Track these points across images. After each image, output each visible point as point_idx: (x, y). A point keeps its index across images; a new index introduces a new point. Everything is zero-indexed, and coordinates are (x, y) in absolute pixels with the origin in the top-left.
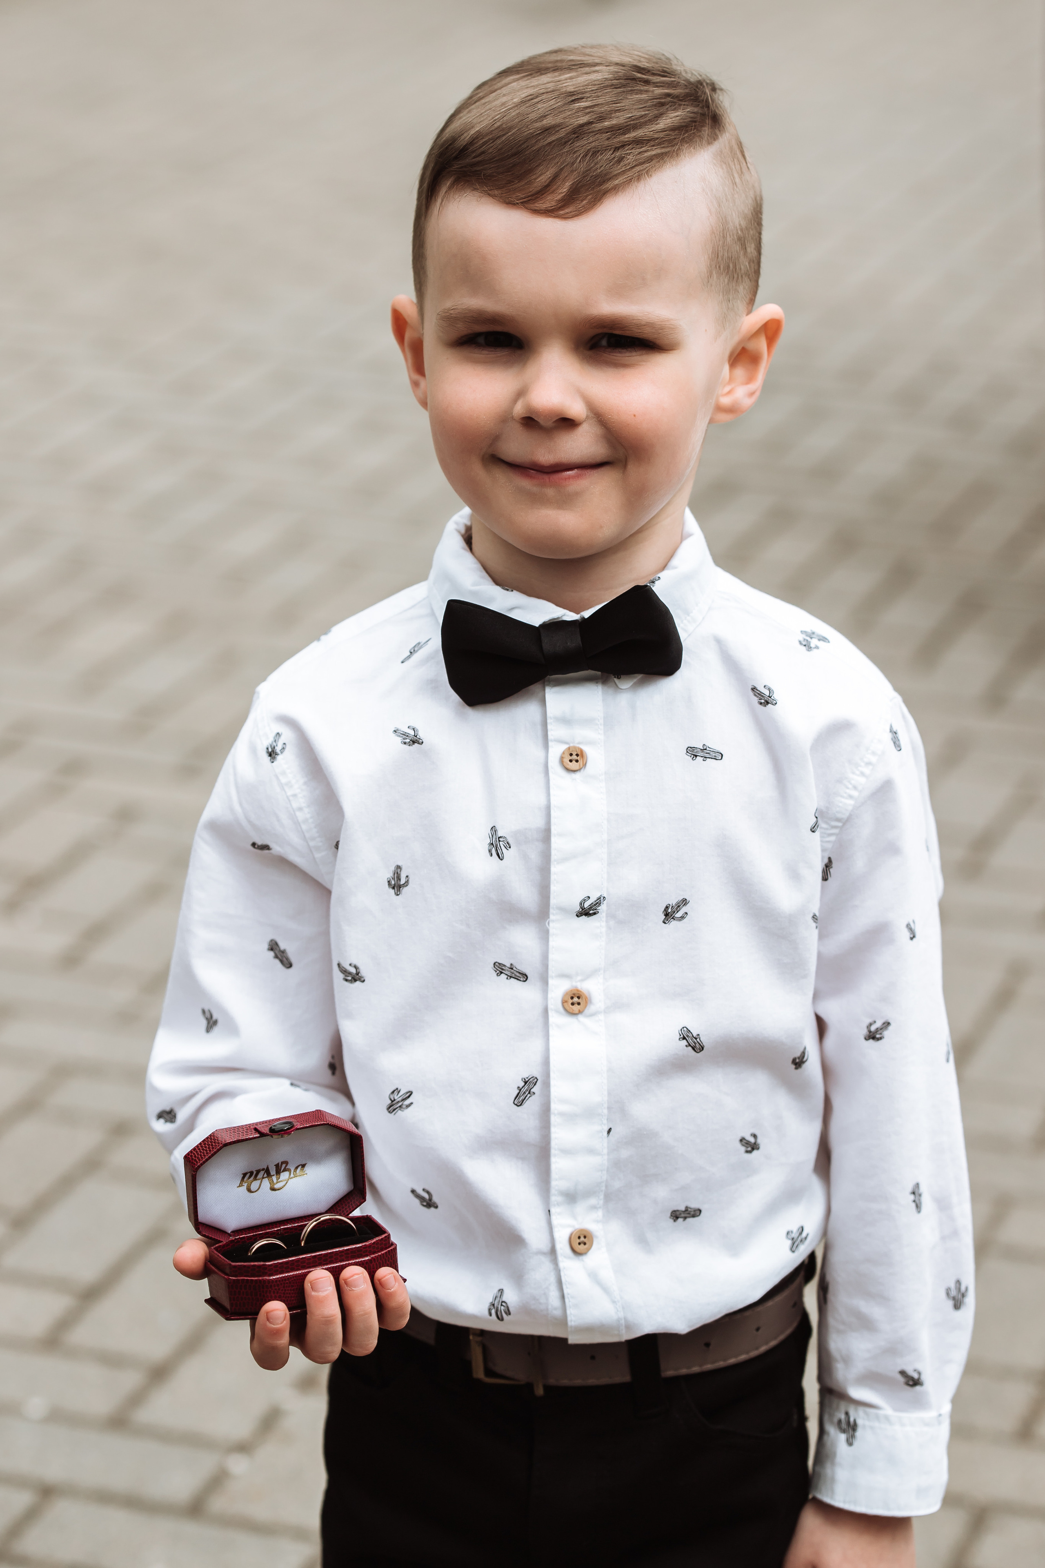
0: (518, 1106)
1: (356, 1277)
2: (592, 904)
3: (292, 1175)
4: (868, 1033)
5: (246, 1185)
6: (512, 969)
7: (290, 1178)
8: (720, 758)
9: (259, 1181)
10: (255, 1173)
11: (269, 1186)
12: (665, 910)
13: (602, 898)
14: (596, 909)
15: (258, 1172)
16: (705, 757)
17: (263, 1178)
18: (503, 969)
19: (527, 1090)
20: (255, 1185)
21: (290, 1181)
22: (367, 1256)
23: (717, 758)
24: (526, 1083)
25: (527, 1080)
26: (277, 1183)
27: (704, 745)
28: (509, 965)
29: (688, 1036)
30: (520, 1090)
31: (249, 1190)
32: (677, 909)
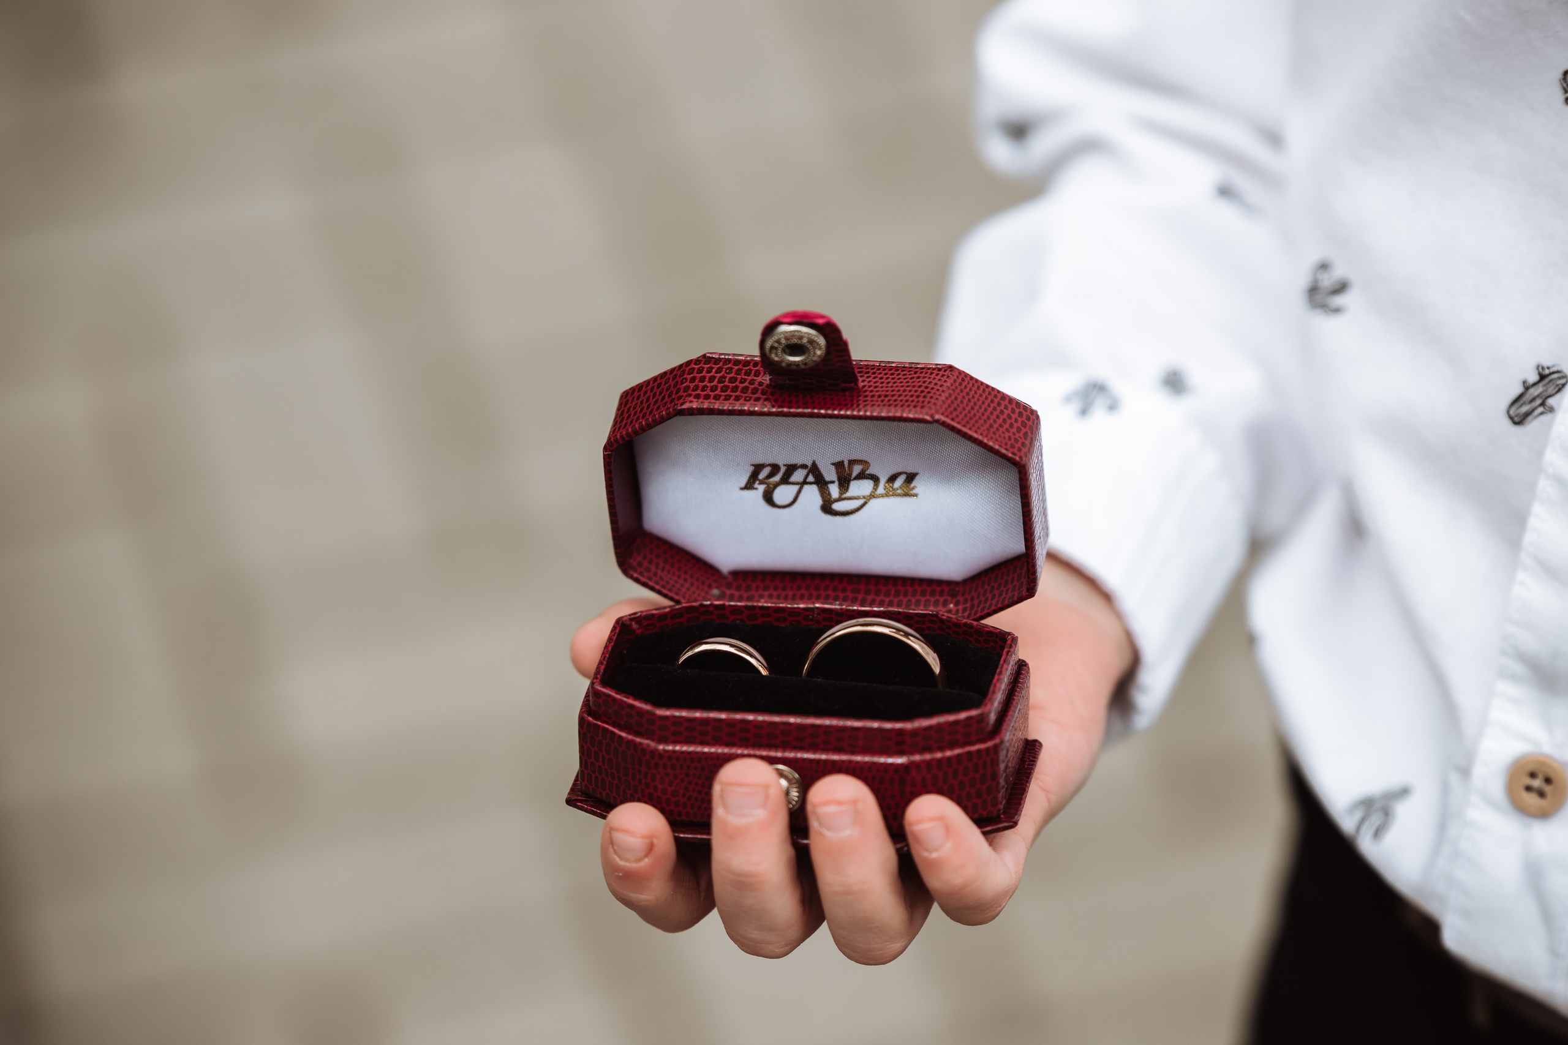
1: (831, 809)
3: (881, 490)
5: (762, 488)
7: (872, 496)
9: (796, 488)
10: (783, 469)
11: (818, 501)
15: (791, 469)
17: (805, 482)
20: (783, 494)
21: (873, 503)
22: (900, 753)
24: (1542, 377)
25: (1547, 372)
26: (840, 499)
31: (768, 498)
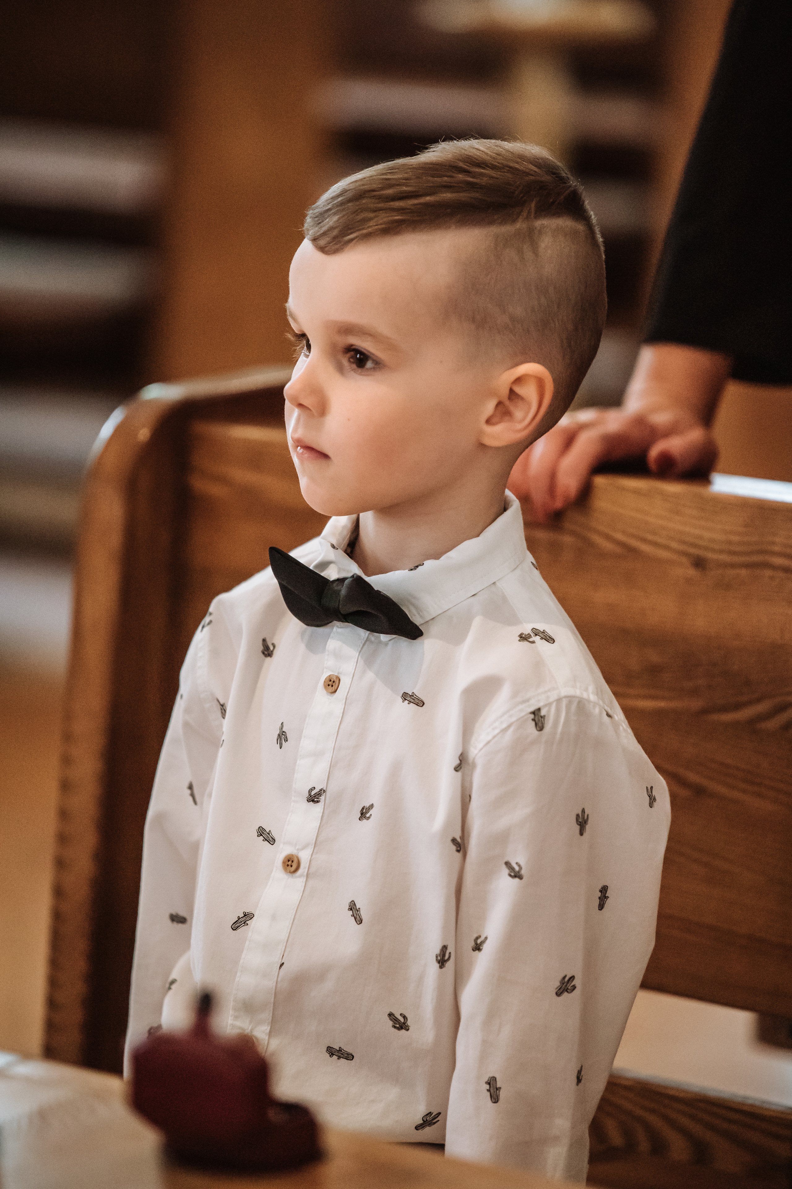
0: (233, 930)
2: (316, 793)
4: (475, 945)
6: (269, 834)
8: (421, 705)
12: (362, 810)
13: (323, 791)
14: (318, 798)
16: (410, 702)
18: (263, 833)
19: (243, 920)
23: (419, 705)
27: (413, 693)
28: (268, 831)
29: (354, 908)
30: (239, 919)
32: (368, 810)
